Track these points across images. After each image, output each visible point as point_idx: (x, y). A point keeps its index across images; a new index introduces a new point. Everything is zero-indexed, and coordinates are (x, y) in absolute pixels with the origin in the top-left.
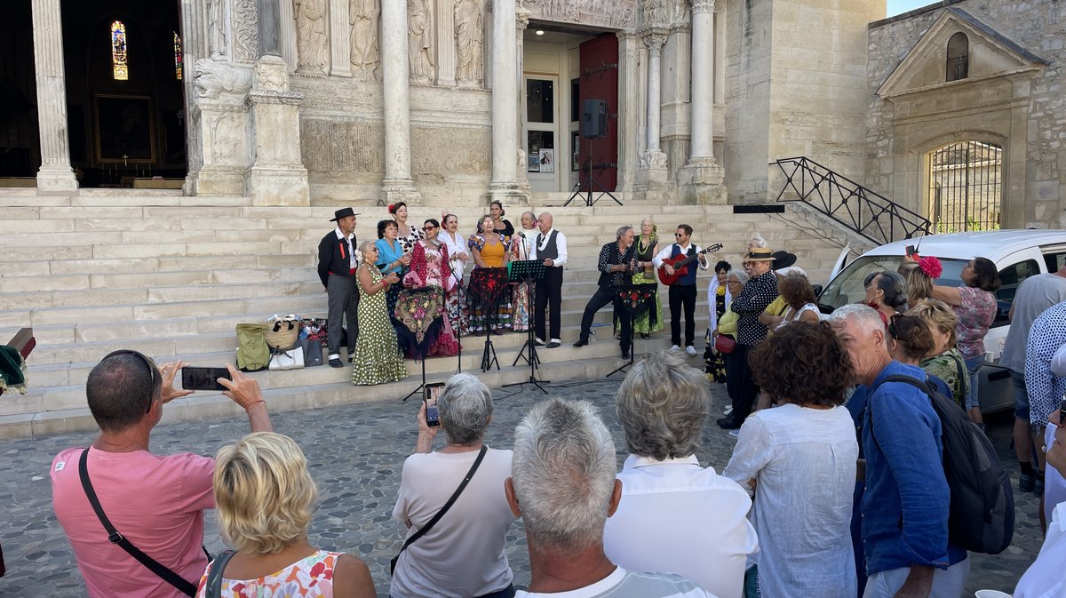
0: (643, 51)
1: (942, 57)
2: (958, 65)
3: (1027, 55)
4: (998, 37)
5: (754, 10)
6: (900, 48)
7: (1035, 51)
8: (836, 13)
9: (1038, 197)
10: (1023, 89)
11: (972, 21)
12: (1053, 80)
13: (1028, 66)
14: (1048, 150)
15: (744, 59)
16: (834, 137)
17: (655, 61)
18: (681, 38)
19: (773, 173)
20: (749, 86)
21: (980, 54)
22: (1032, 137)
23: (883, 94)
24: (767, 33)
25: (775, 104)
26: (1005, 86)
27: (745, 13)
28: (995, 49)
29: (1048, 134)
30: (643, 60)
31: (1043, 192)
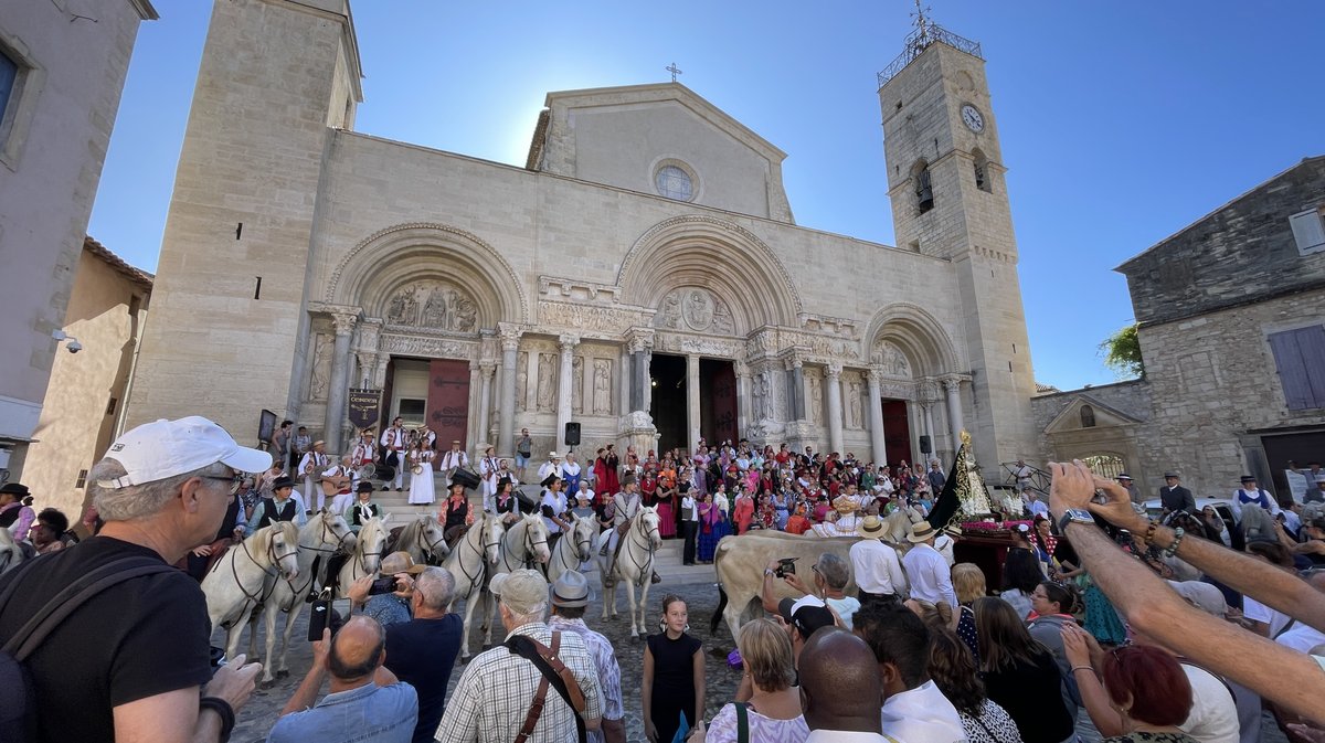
0: (921, 410)
1: (1078, 415)
2: (1089, 420)
3: (1129, 418)
4: (1109, 408)
5: (977, 393)
6: (1052, 410)
7: (1132, 415)
8: (1016, 394)
9: (1151, 484)
10: (1130, 433)
11: (1094, 401)
12: (1146, 429)
13: (1131, 423)
14: (1152, 462)
15: (974, 415)
16: (1025, 453)
17: (929, 415)
18: (943, 405)
19: (1002, 470)
20: (980, 427)
21: (1100, 415)
22: (1140, 454)
23: (1047, 431)
24: (988, 404)
25: (997, 437)
26: (1118, 431)
27: (972, 393)
28: (1109, 414)
29: (1150, 454)
30: (922, 414)
31: (1154, 481)
